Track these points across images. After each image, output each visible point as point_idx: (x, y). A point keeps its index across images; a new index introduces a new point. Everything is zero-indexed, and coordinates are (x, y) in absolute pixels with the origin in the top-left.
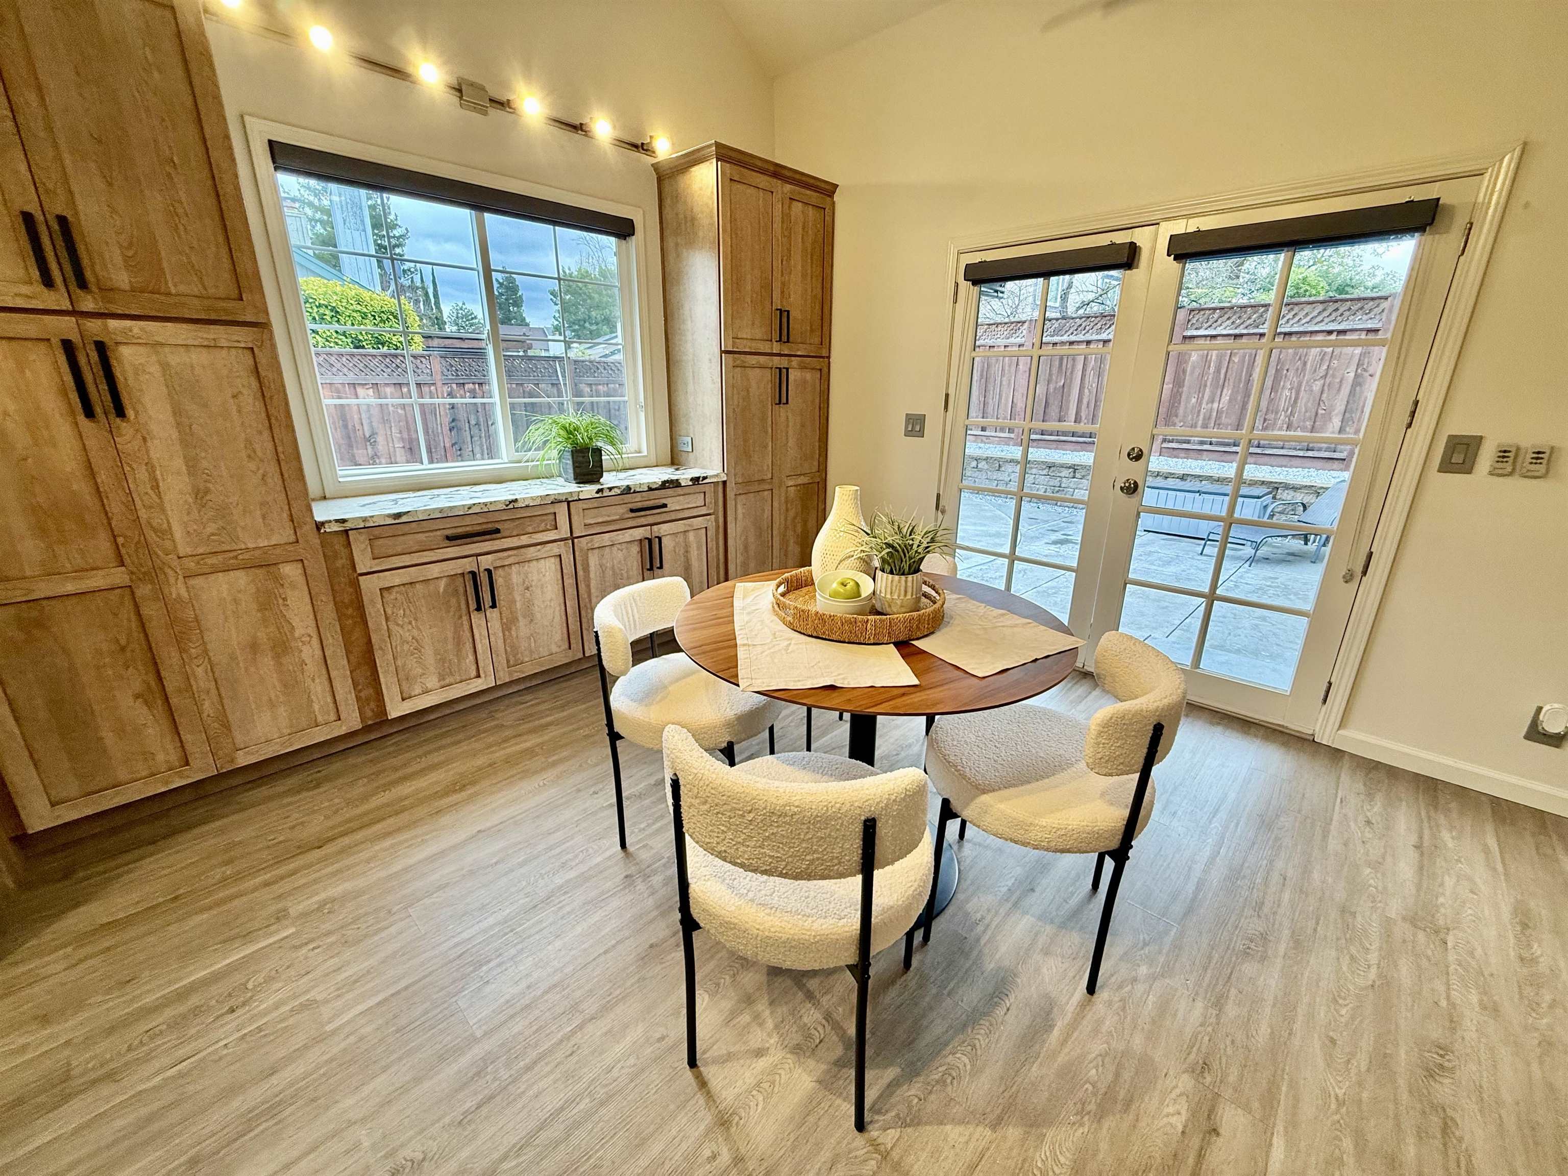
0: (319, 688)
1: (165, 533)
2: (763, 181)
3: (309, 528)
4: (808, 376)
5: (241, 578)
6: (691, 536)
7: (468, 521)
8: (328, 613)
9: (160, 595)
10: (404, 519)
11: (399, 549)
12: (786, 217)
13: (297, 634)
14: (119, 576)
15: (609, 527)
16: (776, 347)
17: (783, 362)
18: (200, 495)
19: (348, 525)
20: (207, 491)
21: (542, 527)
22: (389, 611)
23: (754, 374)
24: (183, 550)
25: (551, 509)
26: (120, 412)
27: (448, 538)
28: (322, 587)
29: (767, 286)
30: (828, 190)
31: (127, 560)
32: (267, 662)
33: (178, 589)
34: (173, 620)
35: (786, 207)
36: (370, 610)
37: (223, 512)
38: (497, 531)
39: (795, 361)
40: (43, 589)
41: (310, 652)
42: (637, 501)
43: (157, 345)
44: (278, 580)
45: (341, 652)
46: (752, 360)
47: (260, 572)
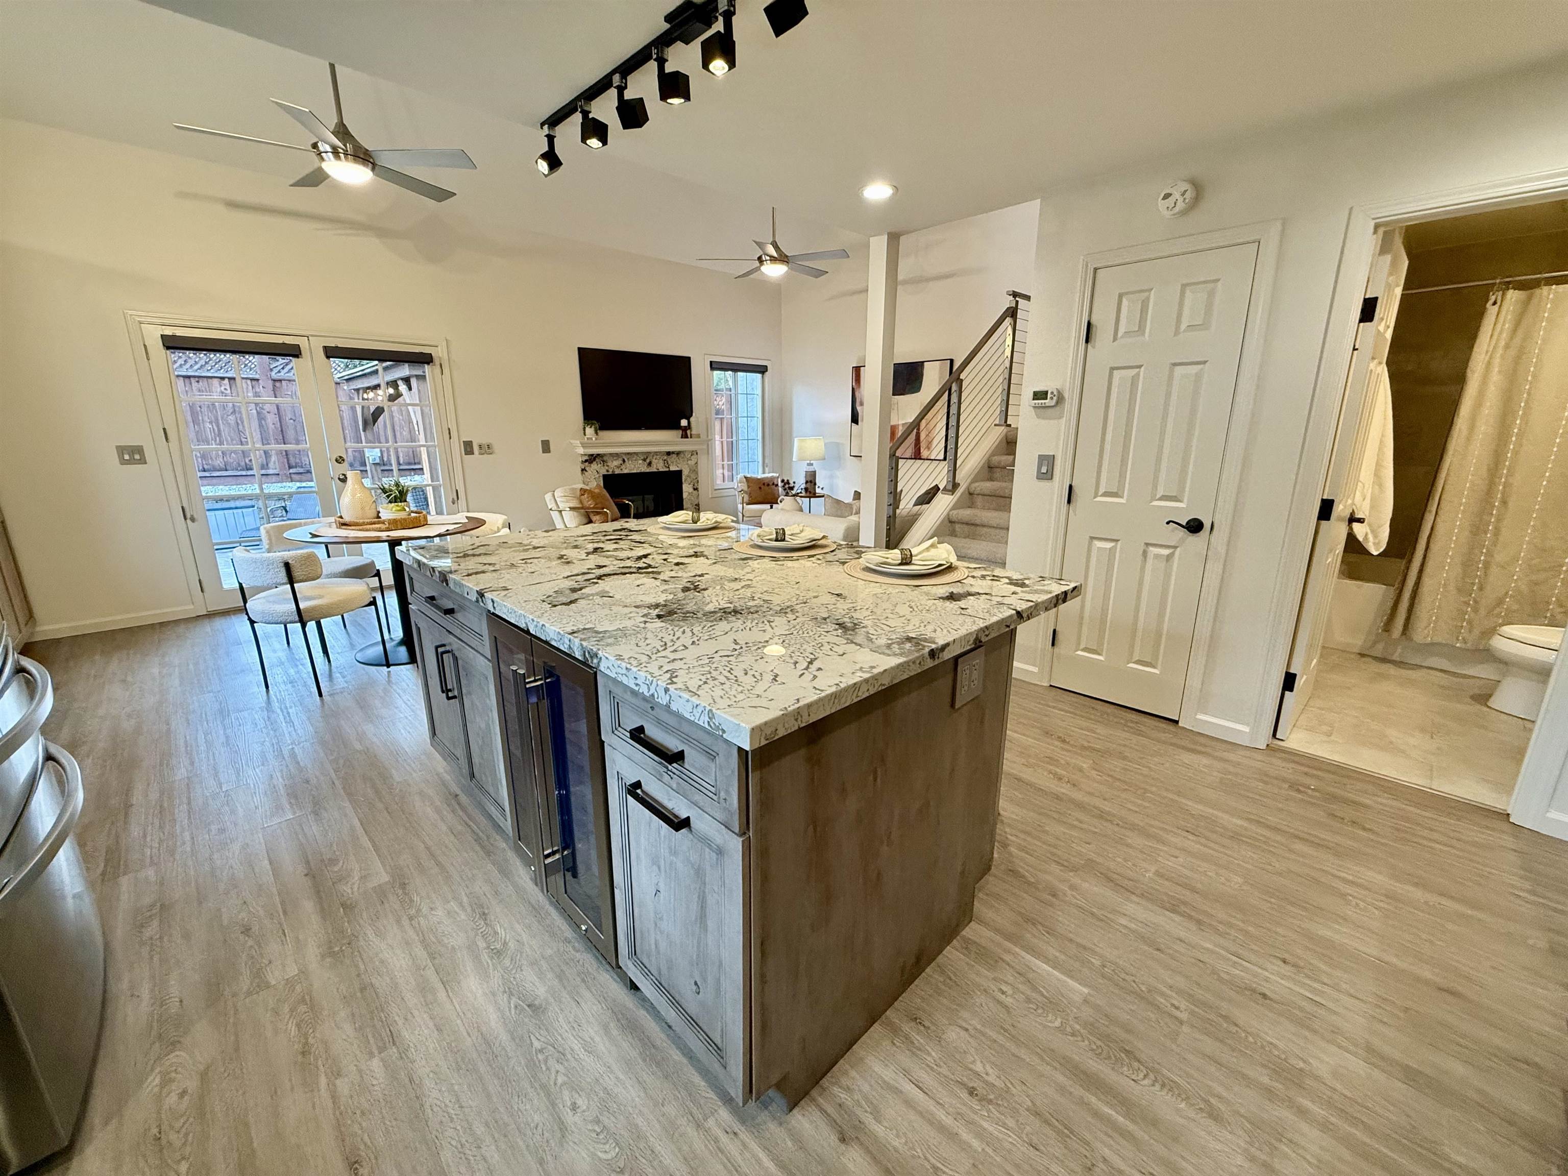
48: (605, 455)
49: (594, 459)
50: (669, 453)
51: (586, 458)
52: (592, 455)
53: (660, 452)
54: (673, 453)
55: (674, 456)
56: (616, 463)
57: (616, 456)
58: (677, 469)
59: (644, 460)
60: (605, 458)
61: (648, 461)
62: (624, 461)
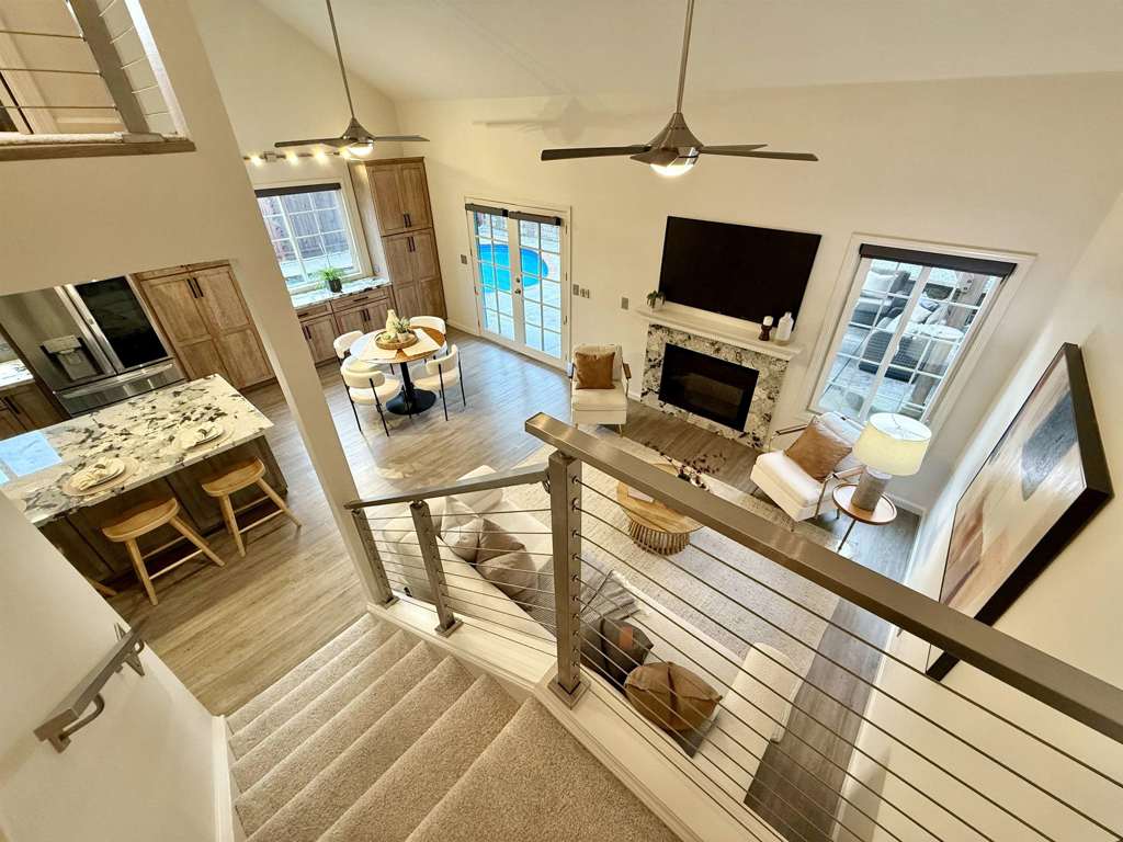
0: (262, 365)
1: (217, 324)
2: (387, 167)
4: (424, 237)
5: (238, 335)
6: (381, 307)
9: (218, 340)
12: (401, 178)
14: (209, 337)
15: (347, 307)
16: (405, 230)
17: (408, 235)
18: (223, 313)
21: (322, 311)
23: (397, 242)
24: (222, 329)
25: (325, 304)
26: (202, 295)
29: (397, 206)
30: (421, 160)
31: (210, 333)
33: (222, 339)
34: (223, 348)
35: (400, 174)
37: (229, 318)
38: (307, 314)
39: (416, 233)
40: (194, 341)
41: (258, 355)
42: (356, 297)
43: (206, 276)
44: (246, 334)
46: (396, 237)
47: (241, 333)
48: (671, 329)
49: (660, 329)
50: (744, 350)
51: (653, 324)
53: (733, 346)
55: (752, 355)
56: (681, 337)
57: (682, 333)
58: (752, 367)
59: (711, 346)
60: (671, 332)
61: (716, 347)
62: (689, 340)
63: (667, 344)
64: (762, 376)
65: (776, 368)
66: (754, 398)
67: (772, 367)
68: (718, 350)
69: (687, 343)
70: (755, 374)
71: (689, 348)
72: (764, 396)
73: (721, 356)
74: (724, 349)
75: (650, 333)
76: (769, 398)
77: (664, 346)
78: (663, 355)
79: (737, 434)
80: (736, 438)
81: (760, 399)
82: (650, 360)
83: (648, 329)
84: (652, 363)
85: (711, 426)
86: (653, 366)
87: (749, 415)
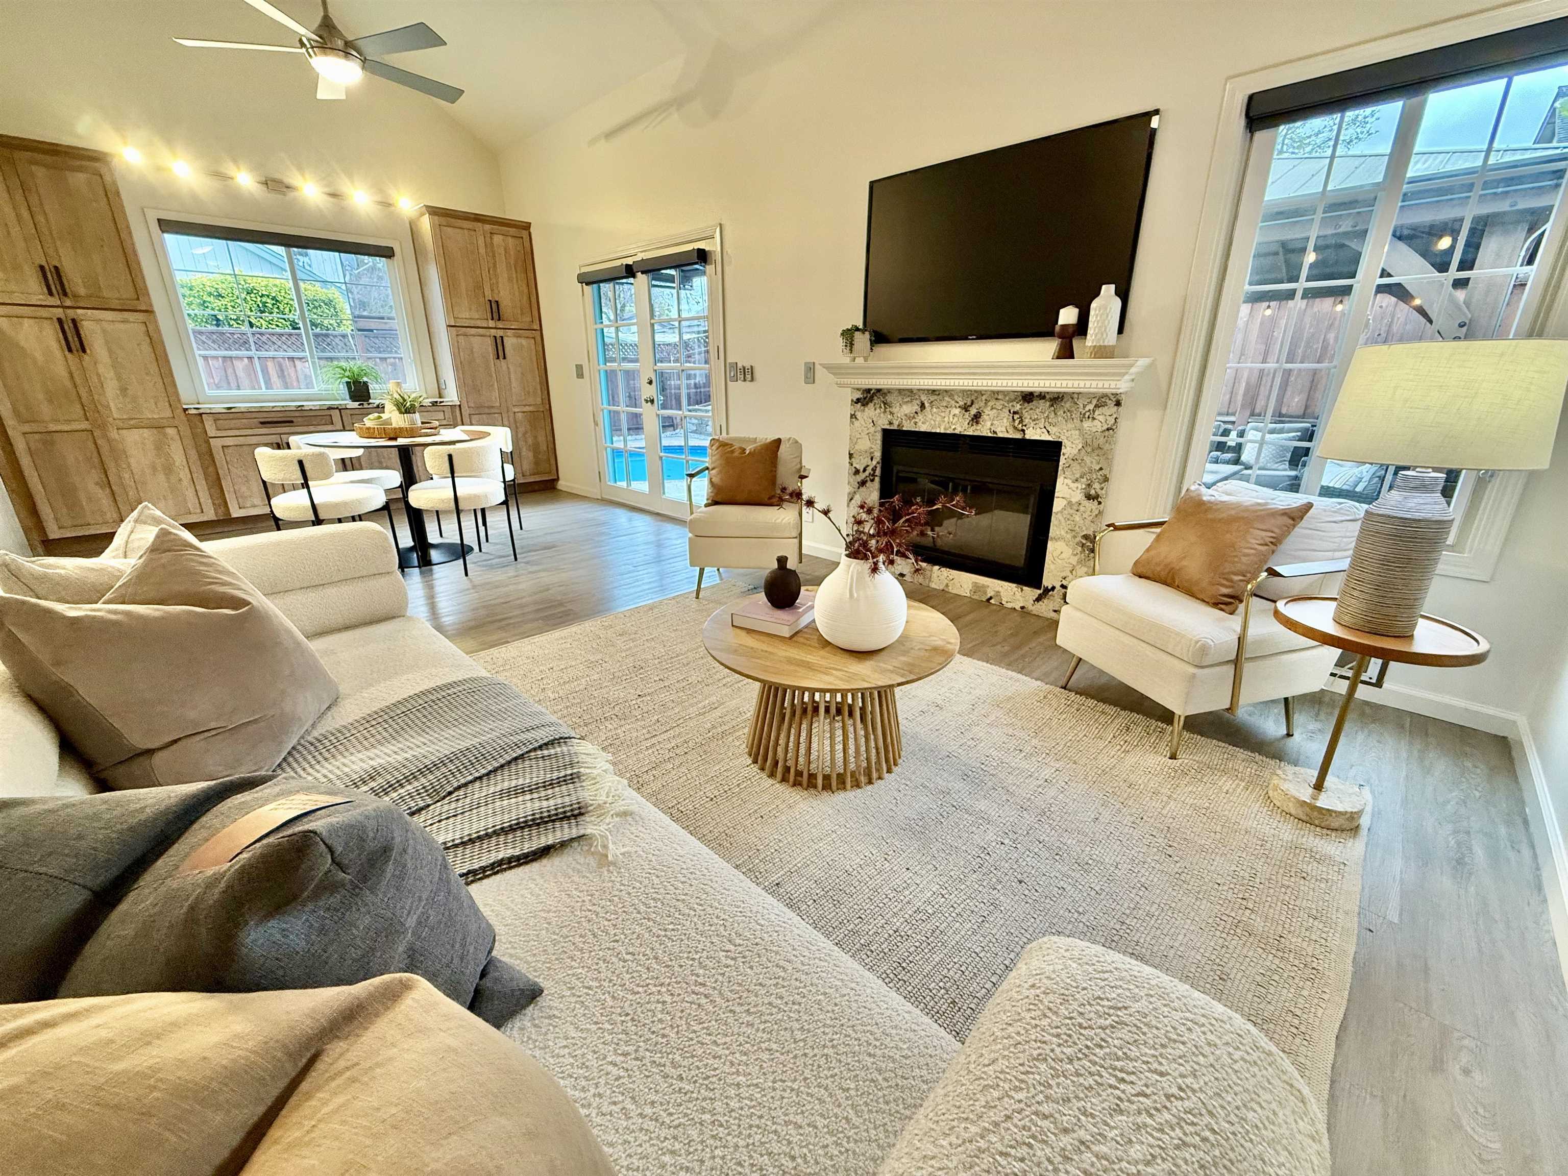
0: (190, 493)
1: (108, 407)
2: (466, 224)
3: (179, 412)
4: (524, 342)
5: (146, 433)
7: (273, 415)
8: (193, 454)
9: (105, 436)
10: (233, 410)
11: (232, 426)
12: (489, 245)
13: (177, 464)
14: (85, 425)
16: (491, 324)
18: (124, 390)
19: (201, 411)
20: (127, 389)
21: (323, 422)
22: (228, 459)
23: (476, 341)
24: (115, 416)
25: (328, 412)
26: (84, 351)
27: (262, 423)
28: (188, 441)
29: (479, 287)
30: (527, 226)
31: (90, 419)
32: (161, 477)
33: (114, 434)
34: (112, 450)
35: (488, 239)
36: (216, 457)
37: (134, 399)
38: (292, 422)
39: (510, 332)
40: (52, 427)
41: (184, 475)
43: (99, 321)
44: (165, 435)
45: (202, 476)
46: (473, 331)
47: (155, 431)
48: (889, 391)
49: (871, 399)
50: (1028, 397)
51: (859, 395)
52: (869, 391)
53: (1006, 394)
54: (1042, 396)
55: (1043, 405)
56: (909, 409)
57: (909, 394)
58: (1046, 437)
59: (966, 408)
60: (889, 398)
61: (973, 411)
62: (923, 406)
63: (886, 432)
64: (1068, 451)
65: (1095, 426)
66: (1058, 505)
67: (1087, 424)
68: (976, 418)
69: (920, 417)
70: (1055, 448)
71: (923, 428)
72: (1078, 496)
73: (983, 430)
74: (988, 415)
75: (853, 416)
76: (1089, 497)
77: (879, 436)
78: (878, 455)
79: (1031, 593)
80: (1030, 606)
81: (1070, 503)
82: (857, 472)
83: (848, 410)
84: (862, 476)
85: (977, 588)
86: (863, 483)
87: (1050, 544)
